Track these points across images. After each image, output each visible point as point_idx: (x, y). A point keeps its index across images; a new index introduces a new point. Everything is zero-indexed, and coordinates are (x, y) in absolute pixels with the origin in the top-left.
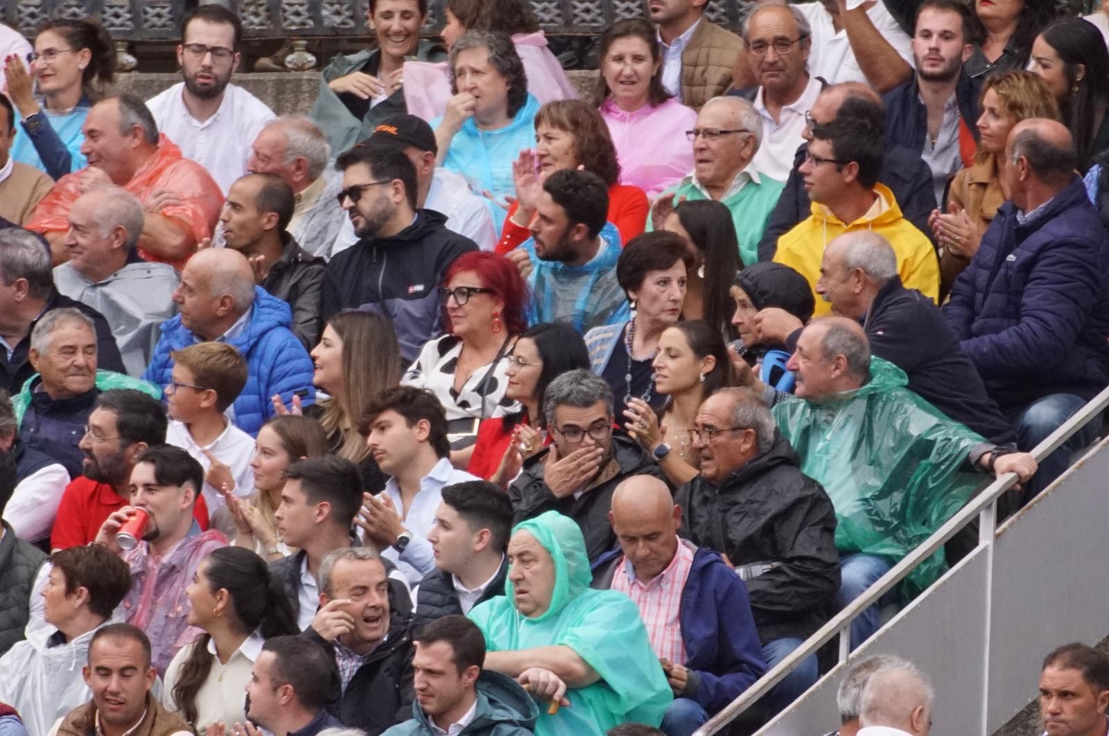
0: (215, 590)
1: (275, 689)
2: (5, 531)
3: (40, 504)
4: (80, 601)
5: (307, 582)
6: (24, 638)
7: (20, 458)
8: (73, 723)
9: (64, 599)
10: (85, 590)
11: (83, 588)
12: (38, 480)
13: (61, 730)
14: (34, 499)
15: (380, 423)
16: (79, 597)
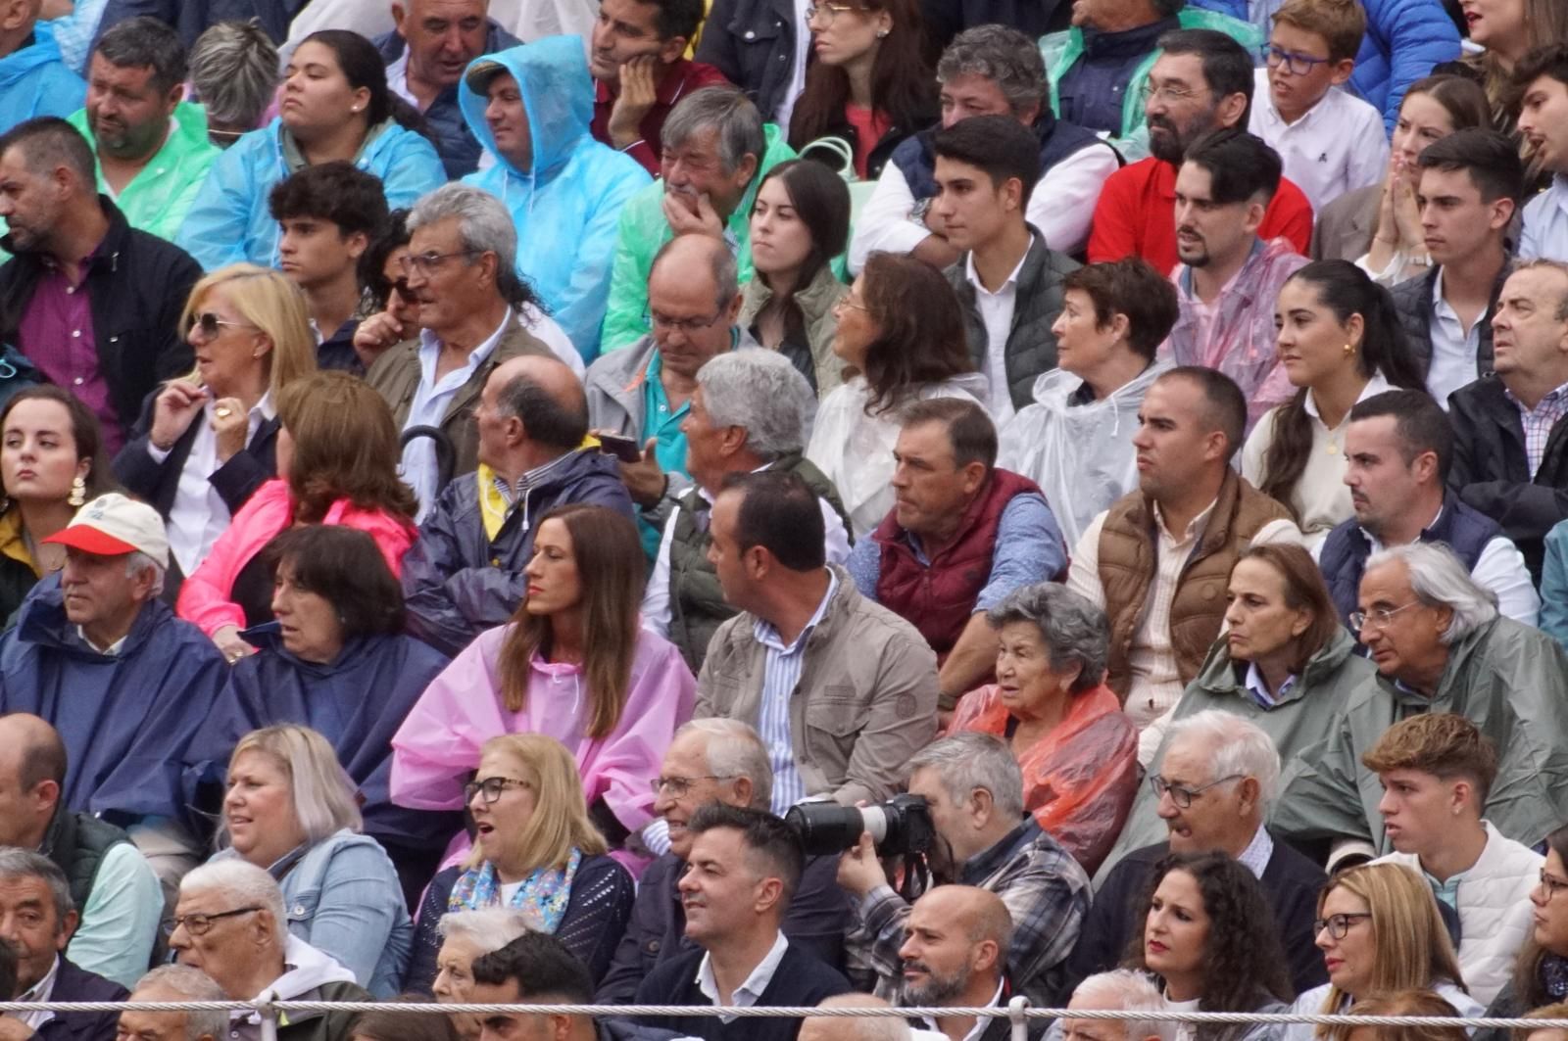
0: (1344, 318)
1: (1409, 465)
2: (1032, 239)
3: (1077, 202)
4: (1117, 335)
5: (1444, 314)
6: (1032, 401)
7: (1047, 137)
8: (1128, 516)
9: (1093, 332)
10: (1124, 319)
11: (1121, 315)
12: (1074, 168)
13: (1106, 529)
14: (1068, 197)
15: (1532, 96)
16: (1115, 329)
